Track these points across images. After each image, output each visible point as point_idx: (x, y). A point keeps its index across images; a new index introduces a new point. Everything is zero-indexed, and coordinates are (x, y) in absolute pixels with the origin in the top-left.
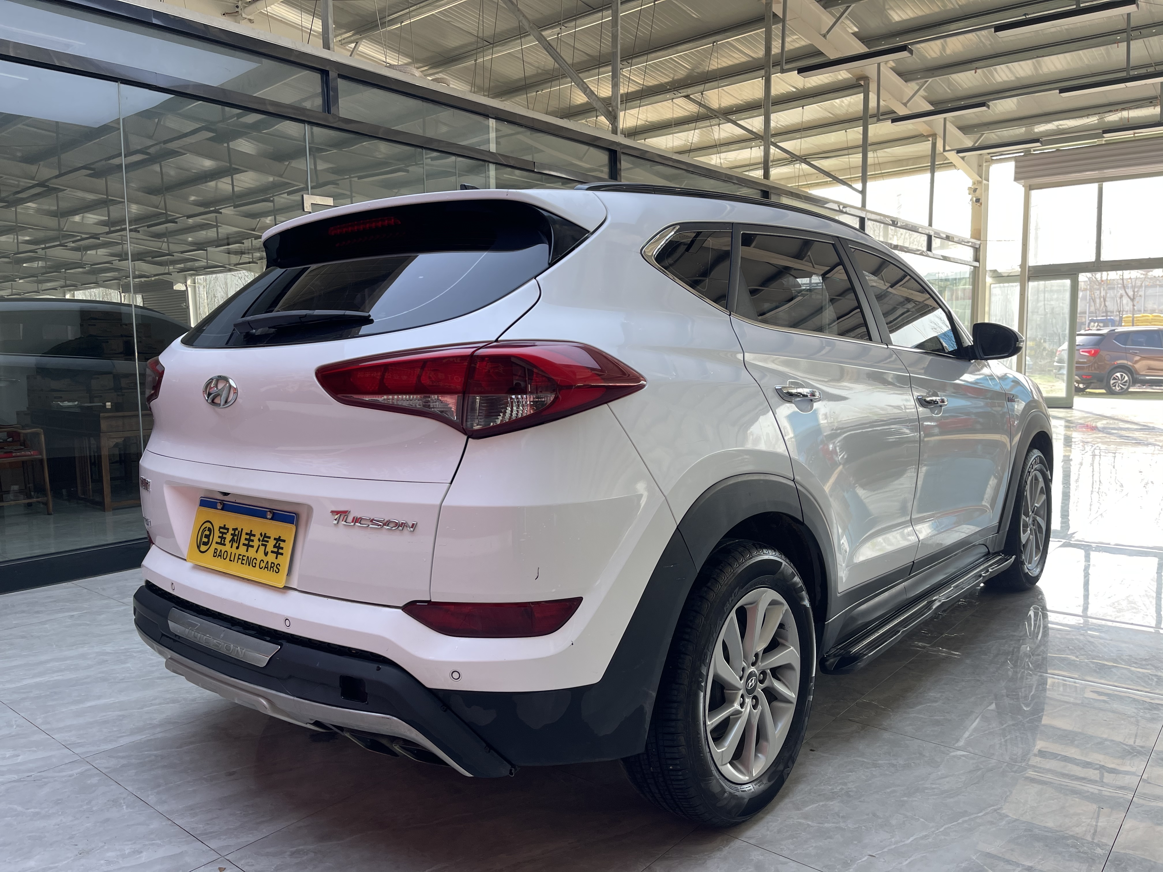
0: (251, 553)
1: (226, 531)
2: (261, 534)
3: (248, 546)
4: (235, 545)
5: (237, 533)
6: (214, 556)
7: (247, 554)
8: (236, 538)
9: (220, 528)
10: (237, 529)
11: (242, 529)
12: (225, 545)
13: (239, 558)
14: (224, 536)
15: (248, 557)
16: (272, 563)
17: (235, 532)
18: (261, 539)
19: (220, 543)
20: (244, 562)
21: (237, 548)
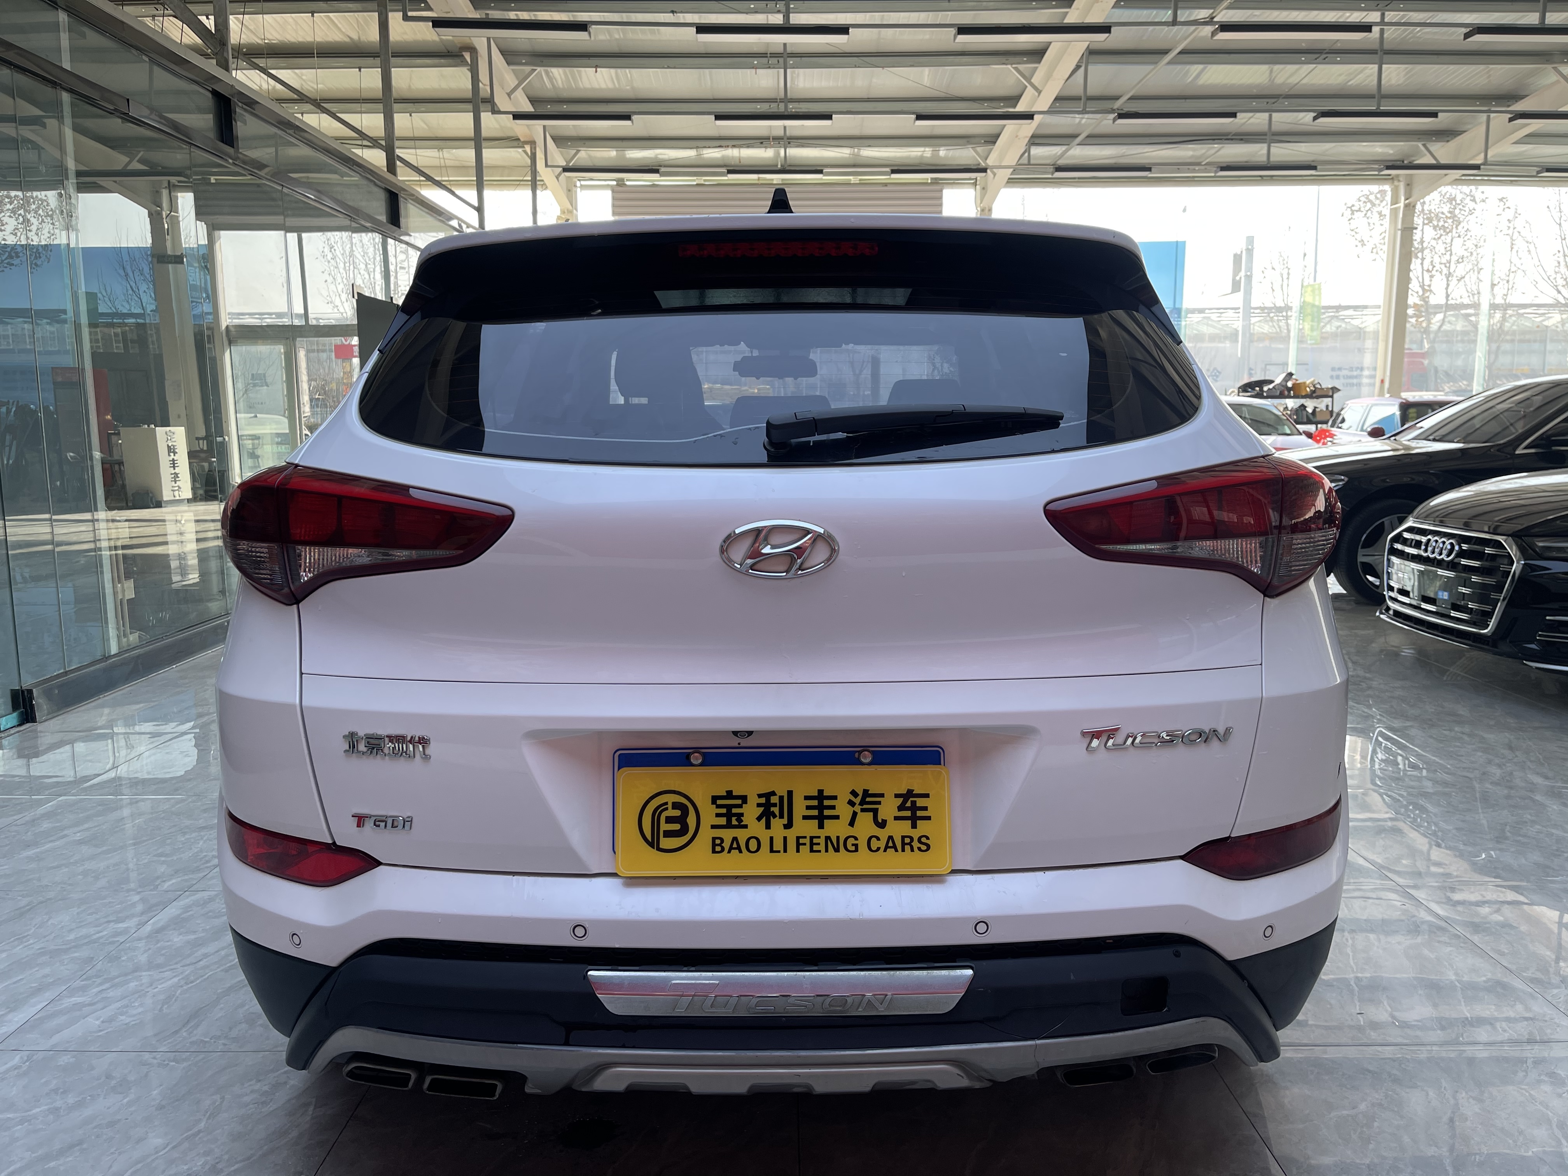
0: (835, 829)
1: (739, 802)
2: (854, 793)
3: (821, 820)
4: (777, 824)
5: (774, 800)
6: (714, 851)
7: (823, 833)
8: (776, 810)
9: (714, 799)
10: (773, 793)
11: (790, 793)
12: (746, 827)
13: (798, 844)
14: (734, 811)
15: (828, 838)
16: (903, 837)
17: (768, 800)
18: (857, 800)
19: (729, 826)
20: (815, 848)
21: (789, 826)
